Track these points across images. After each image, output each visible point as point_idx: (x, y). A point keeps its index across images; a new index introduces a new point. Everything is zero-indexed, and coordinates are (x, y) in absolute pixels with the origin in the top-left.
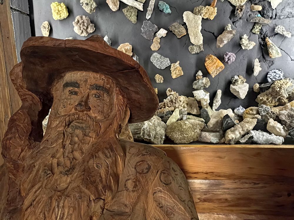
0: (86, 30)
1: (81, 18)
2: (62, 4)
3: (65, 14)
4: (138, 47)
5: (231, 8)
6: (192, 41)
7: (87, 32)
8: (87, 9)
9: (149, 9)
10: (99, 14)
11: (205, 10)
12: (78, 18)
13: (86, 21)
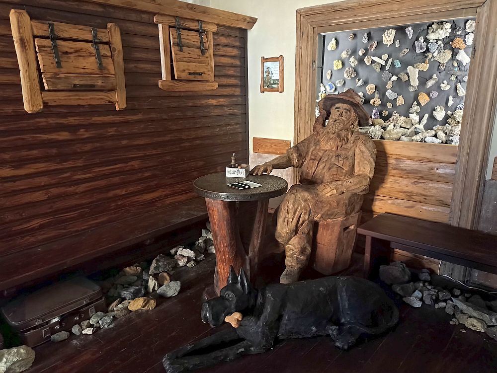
0: (351, 76)
1: (349, 69)
2: (340, 61)
3: (340, 66)
4: (380, 86)
5: (438, 63)
6: (412, 84)
7: (351, 77)
8: (353, 65)
9: (388, 64)
10: (359, 66)
11: (421, 65)
12: (347, 69)
13: (351, 71)
